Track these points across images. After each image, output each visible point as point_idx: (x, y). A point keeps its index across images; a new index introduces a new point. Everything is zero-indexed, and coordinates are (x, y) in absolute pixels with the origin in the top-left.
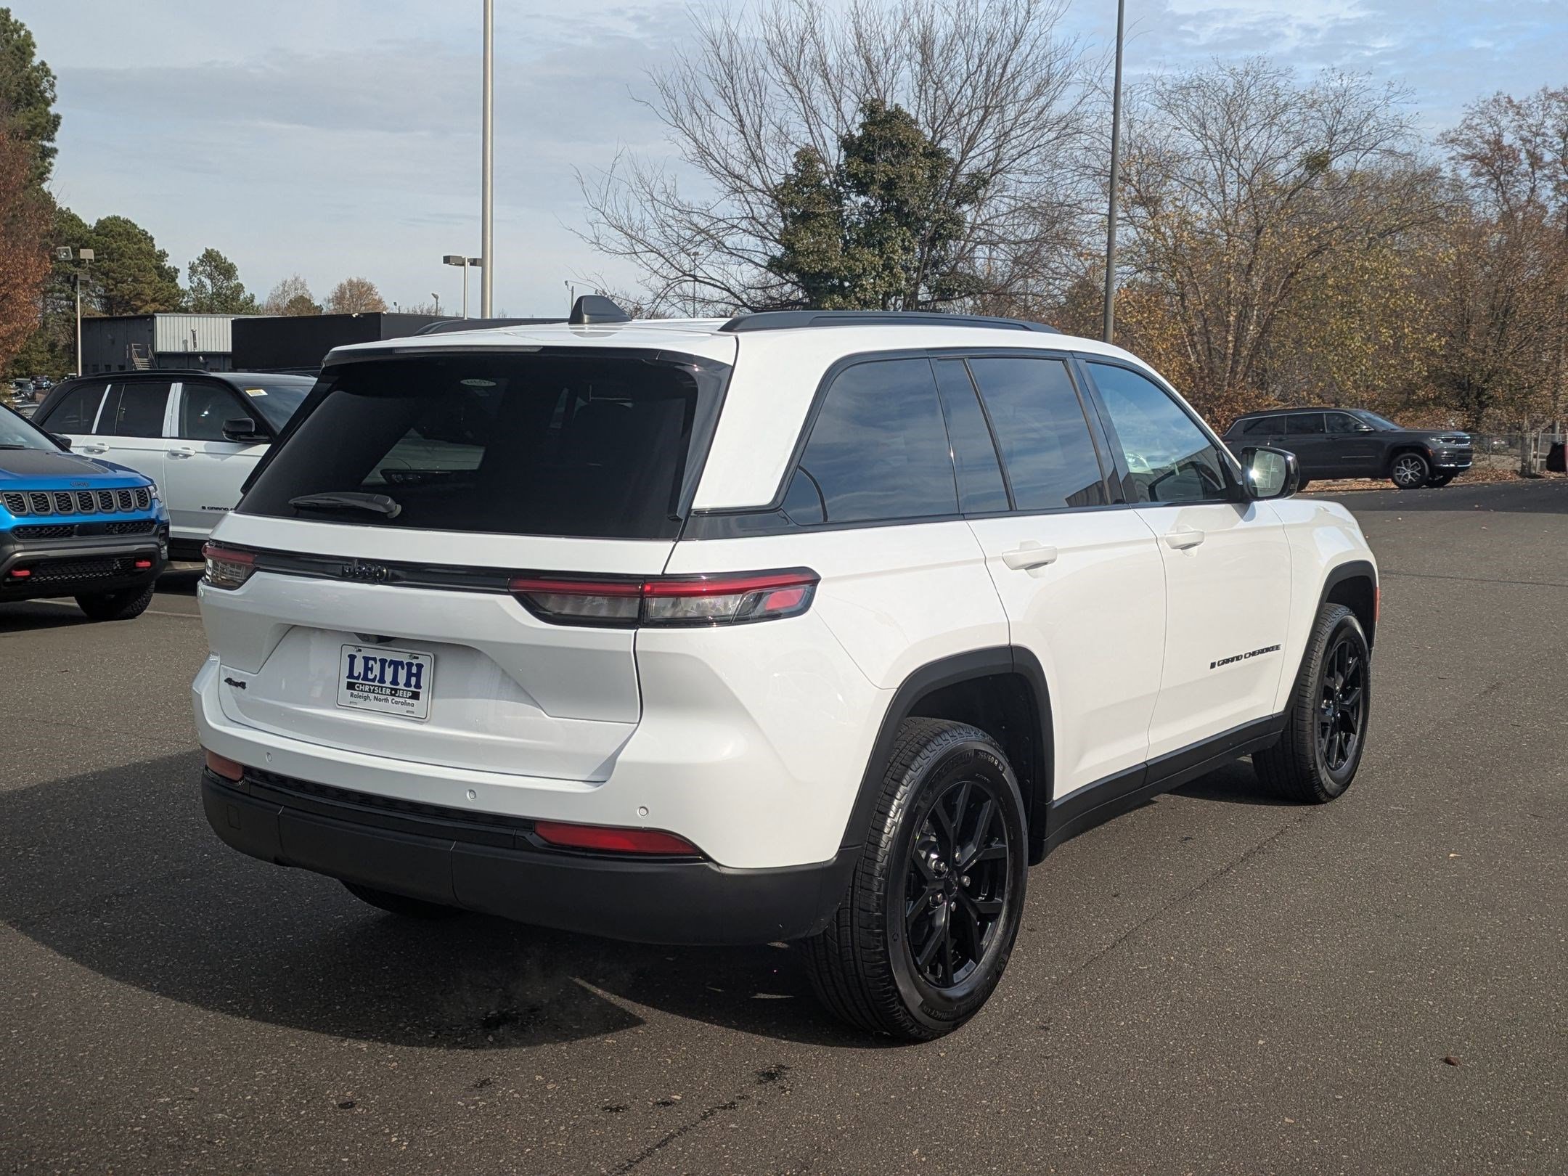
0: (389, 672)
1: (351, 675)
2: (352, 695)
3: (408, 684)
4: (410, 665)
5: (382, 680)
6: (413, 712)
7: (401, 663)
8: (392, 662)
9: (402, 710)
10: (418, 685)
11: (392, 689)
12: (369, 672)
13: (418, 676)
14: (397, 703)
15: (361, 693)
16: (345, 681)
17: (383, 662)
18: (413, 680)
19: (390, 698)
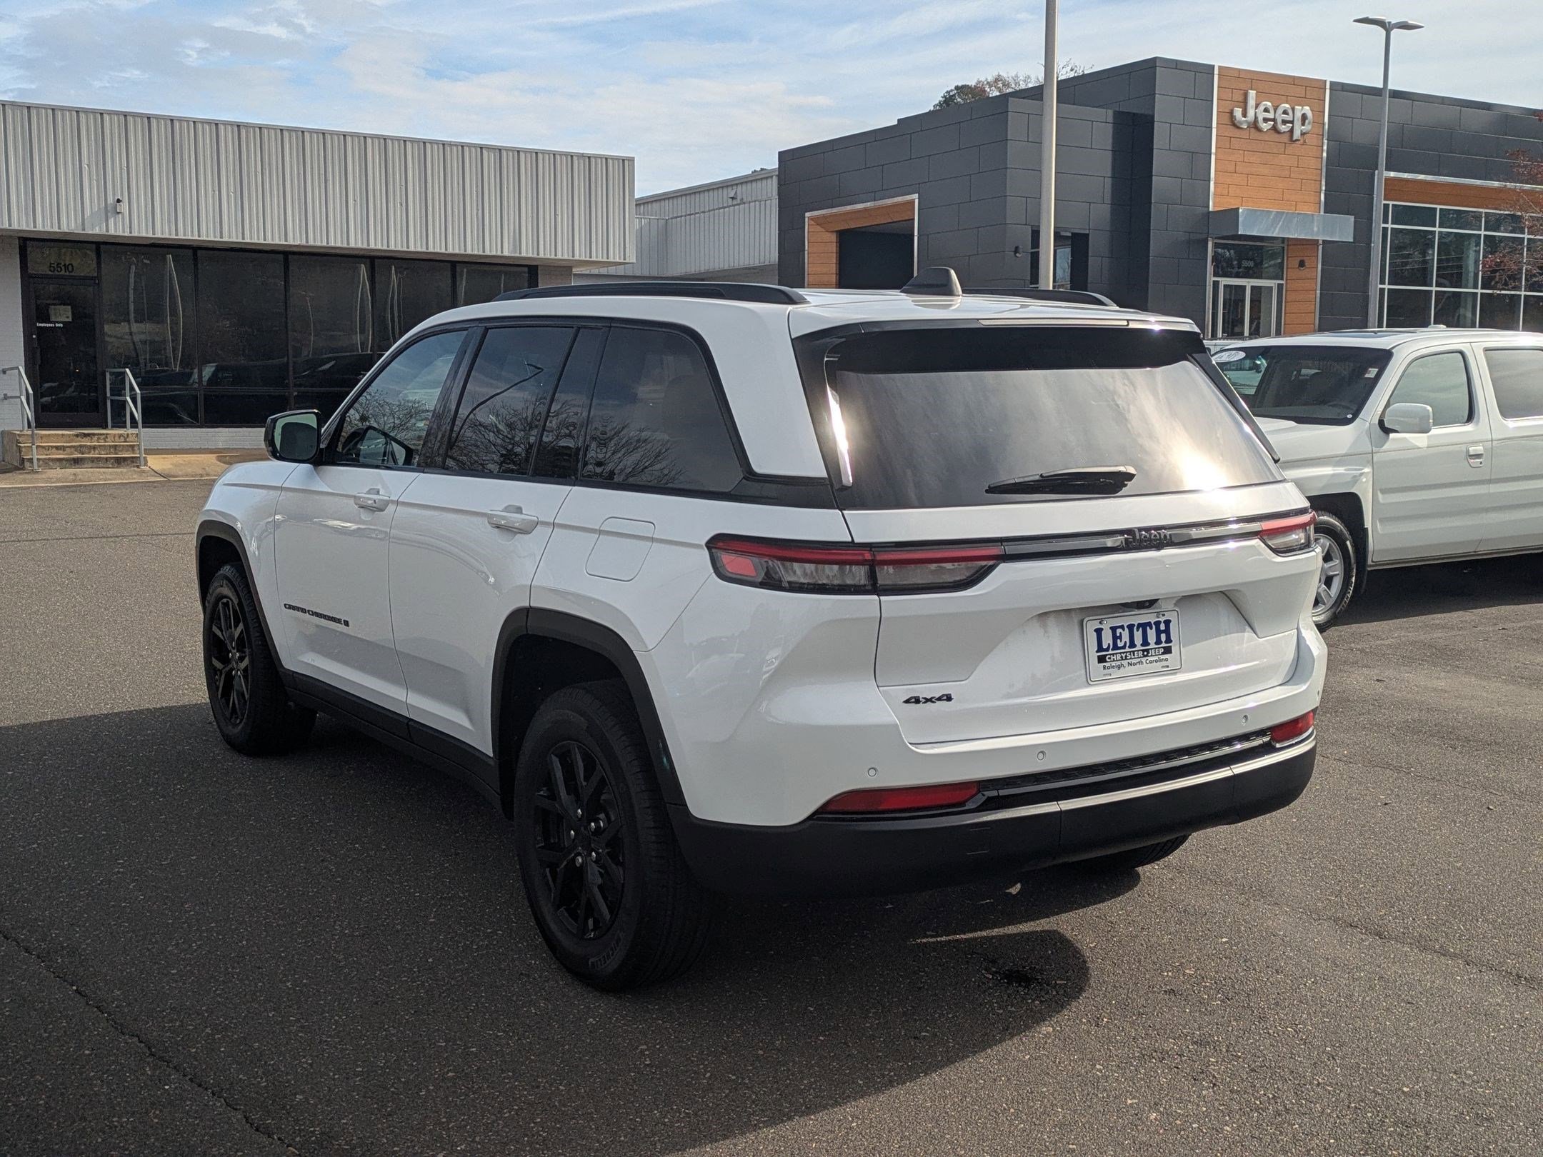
0: (1138, 635)
1: (1100, 648)
2: (1104, 667)
3: (1158, 642)
4: (1157, 624)
5: (1132, 645)
6: (1168, 666)
7: (1149, 624)
8: (1140, 625)
9: (1157, 667)
10: (1169, 640)
11: (1143, 651)
12: (1119, 640)
13: (1167, 631)
14: (1151, 662)
15: (1113, 664)
16: (1093, 655)
17: (1131, 627)
18: (1163, 637)
19: (1144, 660)
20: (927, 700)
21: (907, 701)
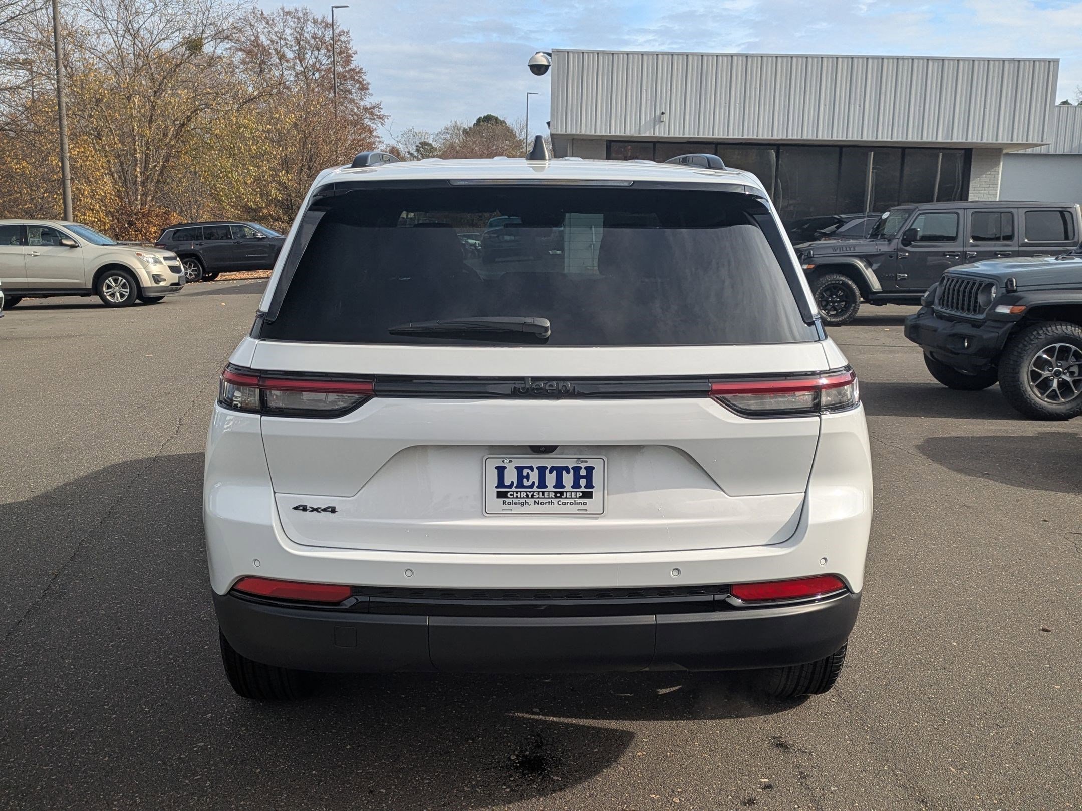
0: (551, 479)
1: (501, 483)
2: (504, 503)
3: (576, 485)
4: (577, 469)
5: (542, 484)
6: (586, 510)
7: (567, 469)
8: (552, 469)
9: (574, 509)
10: (589, 485)
11: (556, 492)
12: (525, 480)
13: (589, 477)
14: (564, 504)
15: (516, 500)
16: (492, 490)
17: (542, 470)
18: (583, 482)
19: (555, 501)
20: (313, 510)
21: (296, 508)
